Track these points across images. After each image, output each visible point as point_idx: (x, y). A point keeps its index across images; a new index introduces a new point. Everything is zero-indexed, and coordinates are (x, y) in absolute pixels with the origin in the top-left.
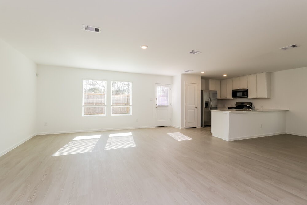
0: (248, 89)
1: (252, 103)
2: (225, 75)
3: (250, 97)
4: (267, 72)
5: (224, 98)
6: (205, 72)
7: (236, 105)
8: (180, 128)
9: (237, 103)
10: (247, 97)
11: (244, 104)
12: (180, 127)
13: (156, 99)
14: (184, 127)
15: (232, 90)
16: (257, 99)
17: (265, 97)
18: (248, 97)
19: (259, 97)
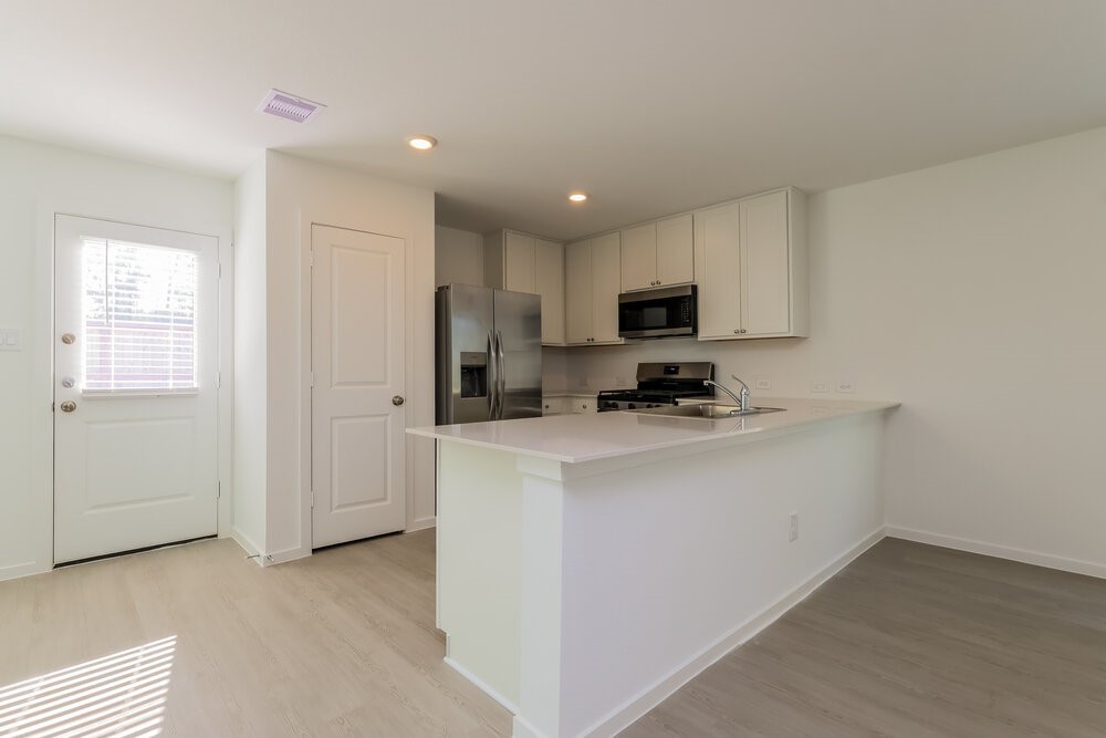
0: (695, 288)
1: (713, 366)
2: (578, 198)
3: (705, 332)
4: (795, 188)
5: (580, 339)
6: (435, 142)
7: (638, 377)
8: (261, 563)
9: (641, 366)
10: (690, 330)
11: (676, 372)
12: (263, 554)
13: (67, 340)
14: (299, 547)
15: (620, 296)
16: (739, 342)
17: (781, 328)
18: (695, 331)
19: (752, 332)
